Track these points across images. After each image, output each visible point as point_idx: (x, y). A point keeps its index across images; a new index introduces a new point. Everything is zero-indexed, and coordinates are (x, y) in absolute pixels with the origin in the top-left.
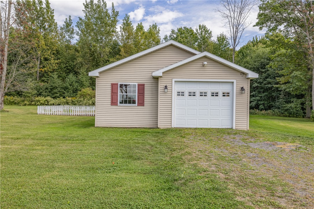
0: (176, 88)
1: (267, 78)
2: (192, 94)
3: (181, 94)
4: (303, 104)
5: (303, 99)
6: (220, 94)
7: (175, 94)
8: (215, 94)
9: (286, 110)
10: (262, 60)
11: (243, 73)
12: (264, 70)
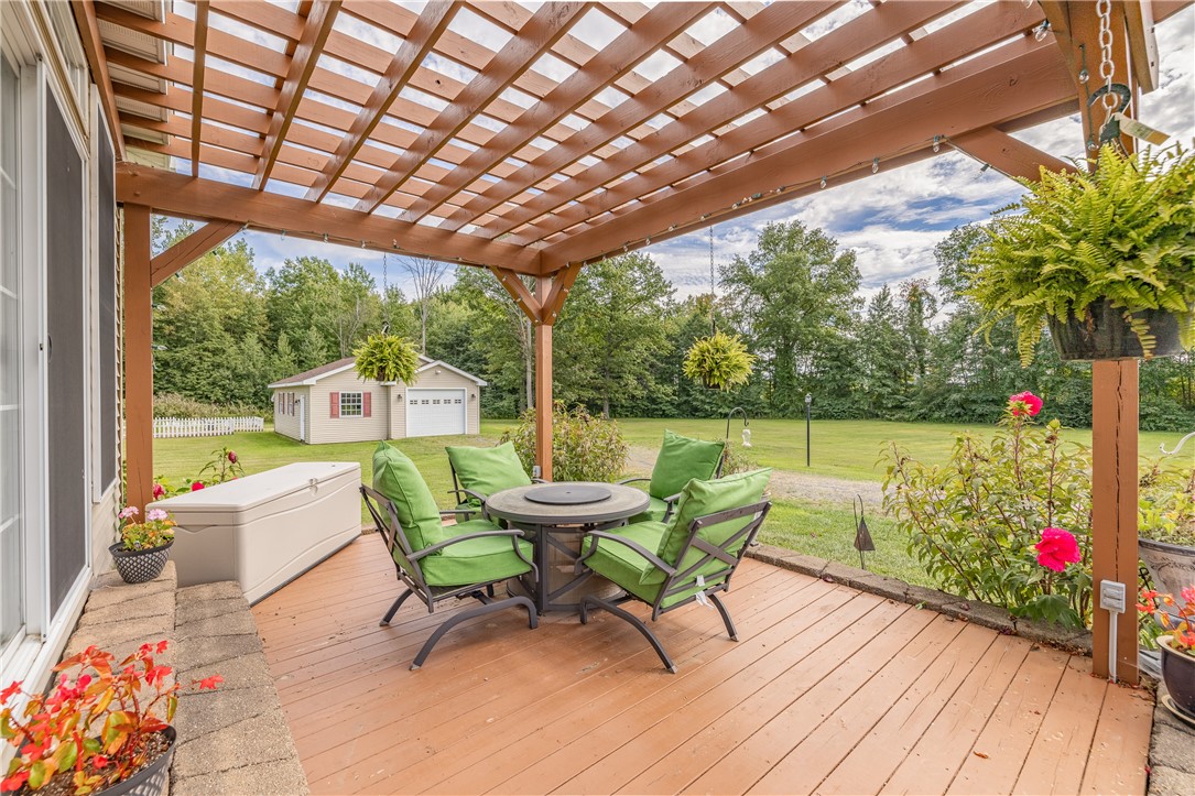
0: (409, 397)
1: (466, 361)
2: (425, 402)
3: (414, 402)
4: (517, 401)
5: (517, 396)
6: (453, 401)
7: (408, 402)
8: (447, 402)
9: (495, 409)
10: (459, 333)
11: (473, 381)
12: (461, 349)
